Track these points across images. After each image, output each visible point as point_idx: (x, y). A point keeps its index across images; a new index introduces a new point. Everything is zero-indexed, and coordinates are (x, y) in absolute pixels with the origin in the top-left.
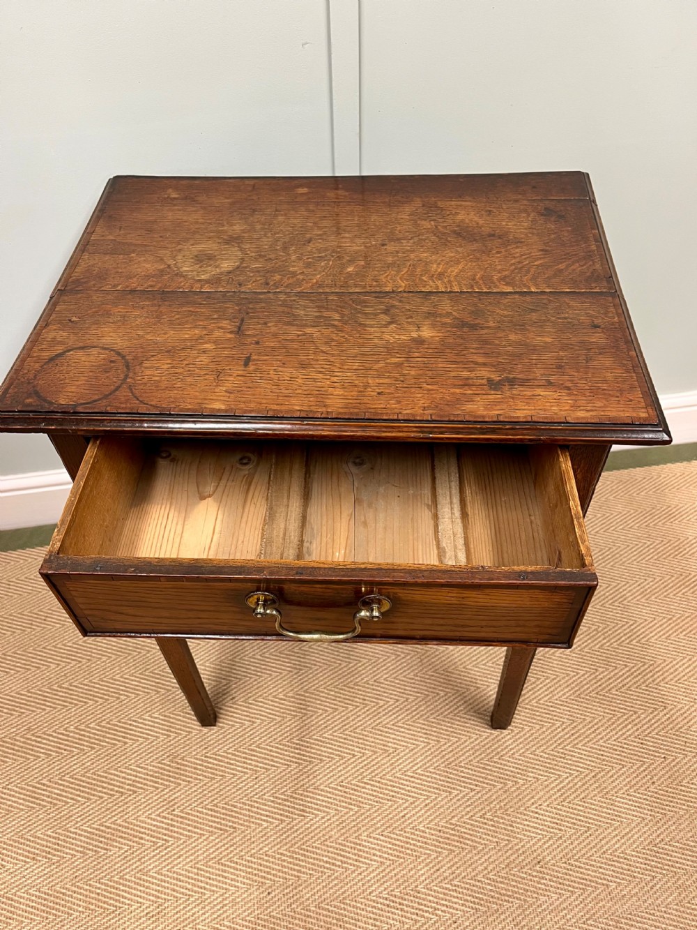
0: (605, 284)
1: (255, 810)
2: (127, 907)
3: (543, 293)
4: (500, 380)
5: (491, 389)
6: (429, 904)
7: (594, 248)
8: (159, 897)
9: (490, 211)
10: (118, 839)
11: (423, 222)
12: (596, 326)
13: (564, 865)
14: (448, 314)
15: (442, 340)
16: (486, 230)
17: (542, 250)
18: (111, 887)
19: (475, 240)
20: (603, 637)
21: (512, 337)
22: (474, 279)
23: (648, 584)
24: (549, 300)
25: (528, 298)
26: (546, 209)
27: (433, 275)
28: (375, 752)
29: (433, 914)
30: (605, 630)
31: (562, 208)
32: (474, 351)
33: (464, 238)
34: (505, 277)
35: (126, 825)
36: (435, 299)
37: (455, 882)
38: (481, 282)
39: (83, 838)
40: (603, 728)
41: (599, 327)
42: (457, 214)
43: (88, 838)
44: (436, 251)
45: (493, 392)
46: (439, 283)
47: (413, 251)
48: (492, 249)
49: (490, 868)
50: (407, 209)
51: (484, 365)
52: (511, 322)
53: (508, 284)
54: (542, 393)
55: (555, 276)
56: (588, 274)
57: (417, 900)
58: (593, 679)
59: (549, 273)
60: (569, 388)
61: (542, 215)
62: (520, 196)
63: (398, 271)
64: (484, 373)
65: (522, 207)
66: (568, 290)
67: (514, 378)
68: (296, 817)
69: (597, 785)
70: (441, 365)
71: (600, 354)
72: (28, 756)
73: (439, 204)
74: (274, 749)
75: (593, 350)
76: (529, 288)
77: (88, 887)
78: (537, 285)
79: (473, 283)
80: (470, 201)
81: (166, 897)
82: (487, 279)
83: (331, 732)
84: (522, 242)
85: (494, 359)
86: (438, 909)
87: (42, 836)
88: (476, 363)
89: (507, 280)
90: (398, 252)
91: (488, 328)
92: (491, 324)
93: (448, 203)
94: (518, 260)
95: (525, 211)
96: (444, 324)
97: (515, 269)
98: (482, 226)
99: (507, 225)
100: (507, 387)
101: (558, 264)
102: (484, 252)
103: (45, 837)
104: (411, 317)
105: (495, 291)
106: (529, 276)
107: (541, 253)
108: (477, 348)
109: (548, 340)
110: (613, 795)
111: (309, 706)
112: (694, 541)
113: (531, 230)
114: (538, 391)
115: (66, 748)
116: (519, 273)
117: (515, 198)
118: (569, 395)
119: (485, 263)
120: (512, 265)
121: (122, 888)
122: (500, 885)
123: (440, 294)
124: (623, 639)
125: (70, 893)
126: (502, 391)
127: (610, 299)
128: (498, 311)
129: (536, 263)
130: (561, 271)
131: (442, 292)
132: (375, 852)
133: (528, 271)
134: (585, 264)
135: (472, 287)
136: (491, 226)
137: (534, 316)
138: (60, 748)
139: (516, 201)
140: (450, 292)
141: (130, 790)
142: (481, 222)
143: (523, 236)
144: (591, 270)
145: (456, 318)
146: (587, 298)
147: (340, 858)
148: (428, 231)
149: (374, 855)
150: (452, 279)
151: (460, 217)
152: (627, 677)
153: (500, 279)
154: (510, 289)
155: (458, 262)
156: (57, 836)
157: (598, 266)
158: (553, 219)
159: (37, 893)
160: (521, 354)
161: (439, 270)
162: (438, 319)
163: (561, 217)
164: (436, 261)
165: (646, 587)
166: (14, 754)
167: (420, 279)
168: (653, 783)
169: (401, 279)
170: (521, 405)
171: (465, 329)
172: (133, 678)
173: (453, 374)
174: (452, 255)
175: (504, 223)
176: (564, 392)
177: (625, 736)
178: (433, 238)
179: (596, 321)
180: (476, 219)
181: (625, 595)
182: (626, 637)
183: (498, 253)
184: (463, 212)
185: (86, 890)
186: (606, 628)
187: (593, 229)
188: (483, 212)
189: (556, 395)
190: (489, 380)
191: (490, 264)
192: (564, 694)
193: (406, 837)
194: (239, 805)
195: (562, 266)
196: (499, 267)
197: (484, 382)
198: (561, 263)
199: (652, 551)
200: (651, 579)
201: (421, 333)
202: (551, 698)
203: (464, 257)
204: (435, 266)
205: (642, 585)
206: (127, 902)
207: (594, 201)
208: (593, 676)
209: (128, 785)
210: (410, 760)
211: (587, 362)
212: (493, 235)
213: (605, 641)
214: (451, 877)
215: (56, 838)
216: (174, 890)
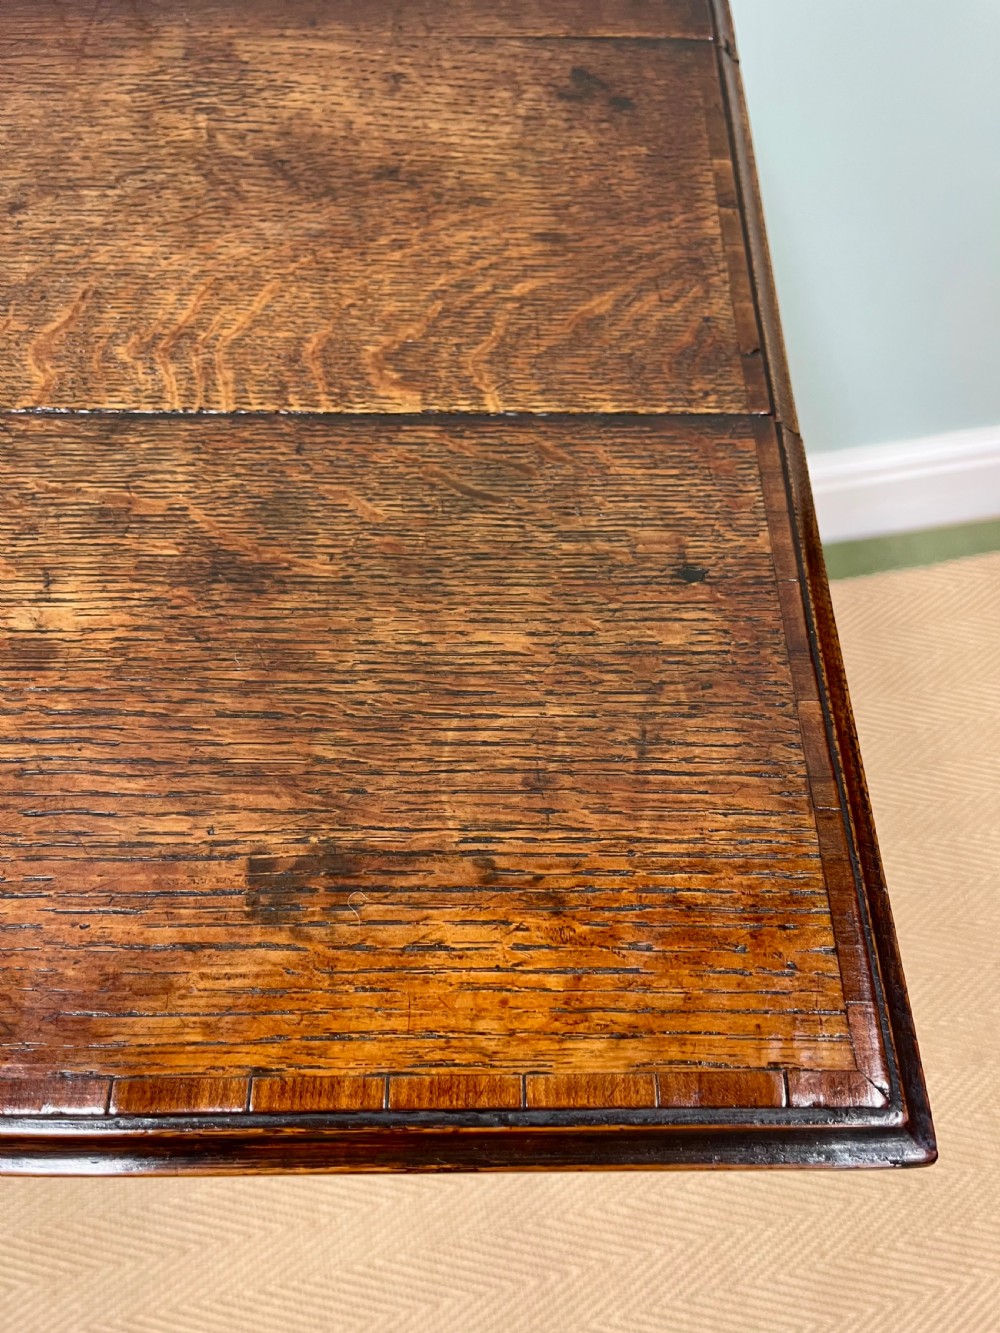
0: (737, 380)
3: (524, 420)
4: (300, 864)
5: (257, 914)
7: (711, 227)
9: (397, 77)
11: (172, 117)
12: (688, 573)
14: (175, 517)
15: (122, 648)
16: (374, 150)
17: (542, 237)
19: (330, 191)
21: (389, 628)
22: (293, 359)
24: (542, 451)
25: (469, 445)
26: (579, 73)
27: (158, 337)
31: (627, 72)
32: (230, 703)
33: (294, 182)
34: (405, 347)
36: (137, 442)
38: (317, 370)
41: (701, 576)
42: (287, 87)
44: (191, 233)
45: (257, 934)
46: (168, 374)
47: (105, 233)
48: (379, 229)
50: (133, 66)
51: (256, 775)
52: (393, 556)
53: (408, 381)
54: (454, 935)
55: (575, 343)
56: (687, 338)
59: (556, 332)
60: (556, 904)
61: (561, 96)
62: (500, 25)
63: (37, 320)
64: (244, 822)
65: (502, 65)
66: (609, 408)
67: (359, 849)
70: (86, 782)
71: (695, 709)
73: (245, 49)
75: (669, 694)
76: (478, 398)
78: (505, 385)
79: (287, 377)
80: (340, 38)
82: (340, 358)
84: (483, 202)
85: (298, 745)
88: (222, 768)
89: (411, 362)
90: (57, 238)
91: (305, 583)
92: (320, 567)
93: (266, 47)
94: (458, 275)
95: (510, 79)
96: (147, 567)
97: (445, 313)
98: (364, 135)
99: (443, 132)
100: (313, 907)
101: (590, 295)
102: (347, 242)
104: (33, 529)
105: (358, 410)
106: (487, 345)
107: (540, 247)
108: (245, 690)
109: (514, 640)
113: (517, 154)
114: (444, 926)
116: (452, 330)
117: (482, 29)
118: (558, 940)
119: (345, 288)
120: (436, 295)
123: (163, 425)
126: (296, 932)
127: (750, 444)
128: (356, 502)
129: (519, 289)
130: (593, 323)
131: (173, 416)
133: (484, 326)
134: (676, 298)
135: (281, 392)
136: (393, 134)
137: (479, 526)
139: (488, 41)
140: (200, 416)
142: (361, 121)
143: (487, 177)
144: (696, 322)
145: (196, 536)
146: (672, 441)
148: (179, 151)
150: (218, 357)
151: (296, 99)
153: (392, 357)
154: (408, 403)
155: (255, 282)
157: (719, 306)
158: (594, 110)
160: (405, 716)
161: (182, 317)
162: (129, 541)
163: (621, 103)
164: (179, 275)
167: (108, 358)
169: (37, 352)
170: (360, 1009)
171: (220, 591)
173: (119, 831)
174: (241, 250)
175: (435, 126)
176: (538, 925)
178: (195, 182)
179: (698, 548)
180: (348, 105)
183: (398, 245)
184: (313, 79)
187: (716, 153)
188: (374, 82)
189: (501, 946)
190: (258, 867)
191: (364, 293)
195: (602, 304)
196: (391, 307)
197: (233, 874)
198: (602, 289)
201: (49, 610)
203: (279, 261)
204: (172, 298)
207: (730, 49)
211: (642, 756)
212: (392, 173)
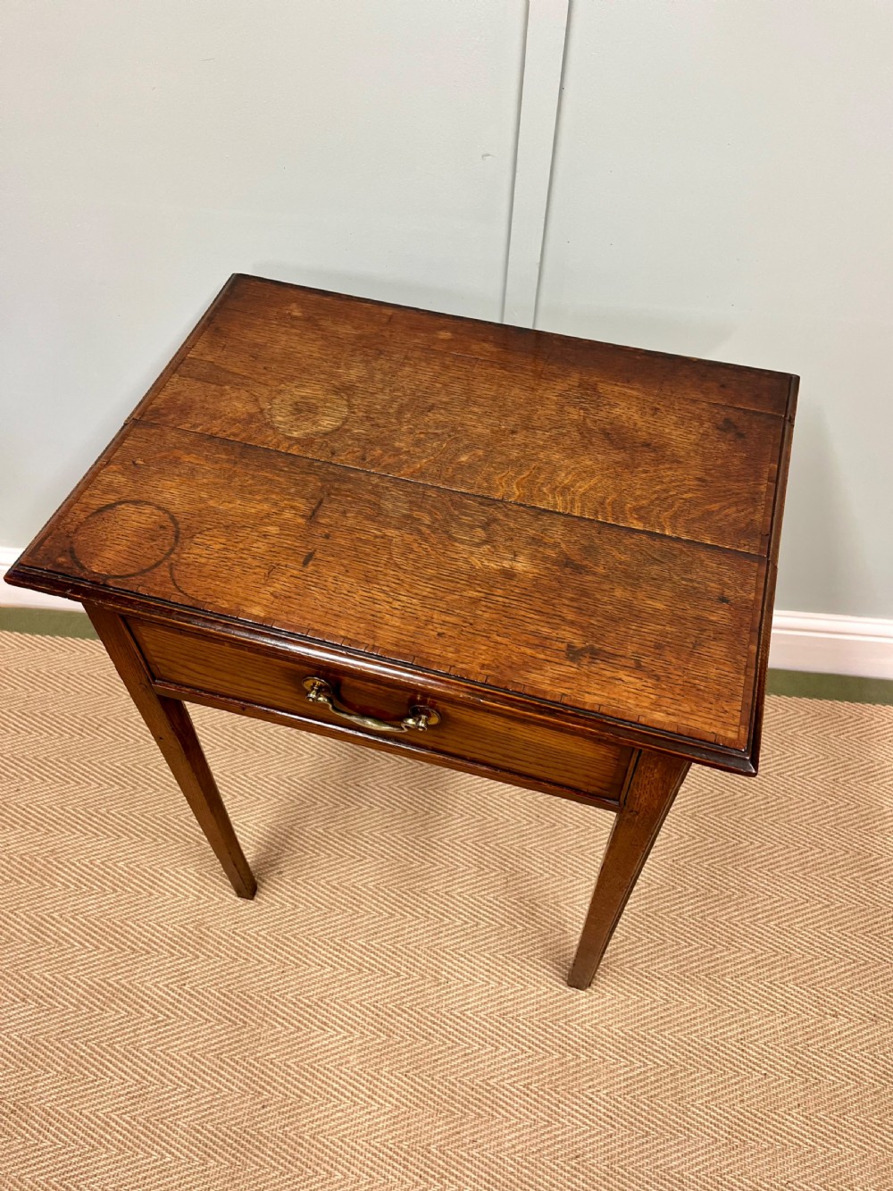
0: (758, 542)
1: (273, 1008)
2: (108, 1079)
3: (678, 540)
4: (583, 649)
5: (568, 658)
6: (438, 1169)
7: (763, 488)
8: (144, 1078)
9: (656, 409)
10: (118, 1001)
11: (572, 410)
12: (723, 600)
13: (605, 1168)
14: (556, 545)
15: (536, 579)
16: (643, 435)
17: (699, 479)
18: (97, 1053)
19: (624, 448)
20: (735, 907)
21: (618, 593)
22: (602, 504)
23: (813, 855)
24: (682, 551)
25: (657, 544)
26: (727, 421)
27: (557, 487)
28: (423, 977)
29: (438, 1181)
30: (741, 900)
31: (746, 424)
32: (567, 602)
33: (612, 442)
34: (642, 508)
35: (130, 987)
36: (546, 519)
37: (474, 1152)
38: (609, 509)
39: (80, 990)
40: (702, 1019)
41: (727, 601)
42: (616, 405)
44: (572, 453)
45: (568, 663)
46: (559, 500)
47: (543, 448)
48: (639, 465)
49: (518, 1148)
50: (560, 386)
51: (572, 623)
52: (625, 572)
53: (640, 519)
54: (624, 678)
55: (702, 518)
56: (743, 525)
58: (708, 956)
59: (695, 513)
60: (658, 678)
61: (718, 428)
62: (700, 396)
63: (519, 473)
64: (568, 635)
65: (697, 412)
66: (709, 542)
67: (600, 650)
68: (315, 1028)
69: (673, 1085)
70: (523, 613)
71: (715, 639)
72: (45, 882)
73: (602, 388)
74: (311, 944)
75: (706, 633)
76: (663, 529)
77: (72, 1047)
78: (674, 528)
79: (599, 509)
80: (638, 390)
81: (152, 1080)
82: (618, 507)
83: (379, 940)
84: (679, 462)
85: (586, 618)
86: (446, 1177)
87: (39, 977)
88: (564, 619)
89: (642, 512)
90: (526, 446)
91: (595, 574)
92: (600, 570)
93: (609, 388)
94: (665, 486)
95: (699, 418)
96: (545, 559)
97: (657, 499)
98: (640, 430)
99: (669, 434)
100: (585, 661)
101: (711, 503)
102: (627, 467)
103: (42, 979)
104: (512, 539)
105: (622, 525)
106: (670, 513)
107: (696, 483)
108: (572, 600)
109: (659, 605)
110: (688, 1103)
111: (362, 903)
112: (890, 814)
113: (696, 447)
114: (622, 674)
115: (87, 883)
116: (659, 505)
117: (693, 396)
118: (655, 687)
119: (624, 483)
120: (655, 492)
121: (108, 1057)
122: (524, 1170)
123: (555, 516)
124: (760, 916)
125: (52, 1048)
126: (579, 664)
127: (756, 565)
128: (615, 553)
129: (685, 496)
130: (710, 513)
131: (559, 513)
132: (393, 1093)
133: (672, 506)
134: (743, 511)
135: (596, 513)
136: (650, 431)
137: (655, 570)
138: (80, 881)
139: (694, 401)
140: (568, 515)
141: (144, 949)
142: (640, 424)
143: (683, 453)
144: (748, 520)
145: (562, 552)
146: (728, 558)
147: (351, 1088)
148: (572, 422)
149: (391, 1096)
150: (577, 498)
151: (617, 411)
152: (750, 965)
153: (636, 509)
154: (639, 526)
155: (592, 474)
156: (54, 980)
157: (758, 517)
158: (729, 436)
159: (18, 1039)
160: (621, 619)
161: (566, 482)
162: (541, 549)
163: (740, 435)
164: (567, 467)
165: (810, 858)
166: (30, 876)
167: (540, 490)
168: (742, 1101)
169: (518, 484)
170: (594, 687)
171: (568, 570)
172: (176, 821)
173: (532, 628)
174: (590, 463)
175: (667, 430)
176: (650, 682)
177: (724, 1036)
178: (575, 435)
179: (728, 593)
180: (636, 417)
181: (779, 862)
182: (765, 914)
183: (646, 472)
184: (624, 404)
185: (70, 1049)
186: (742, 897)
187: (772, 461)
188: (647, 410)
189: (639, 684)
190: (570, 646)
191: (630, 486)
192: (666, 966)
193: (433, 1086)
194: (256, 998)
195: (715, 507)
196: (638, 493)
197: (563, 646)
198: (716, 502)
199: (831, 813)
200: (818, 850)
201: (515, 563)
202: (648, 967)
203: (602, 469)
204: (563, 475)
205: (805, 855)
206: (111, 1074)
207: (792, 420)
208: (709, 952)
209: (143, 942)
210: (461, 997)
211: (694, 648)
212: (648, 445)
213: (736, 913)
214: (471, 1145)
215: (51, 983)
216: (163, 1075)
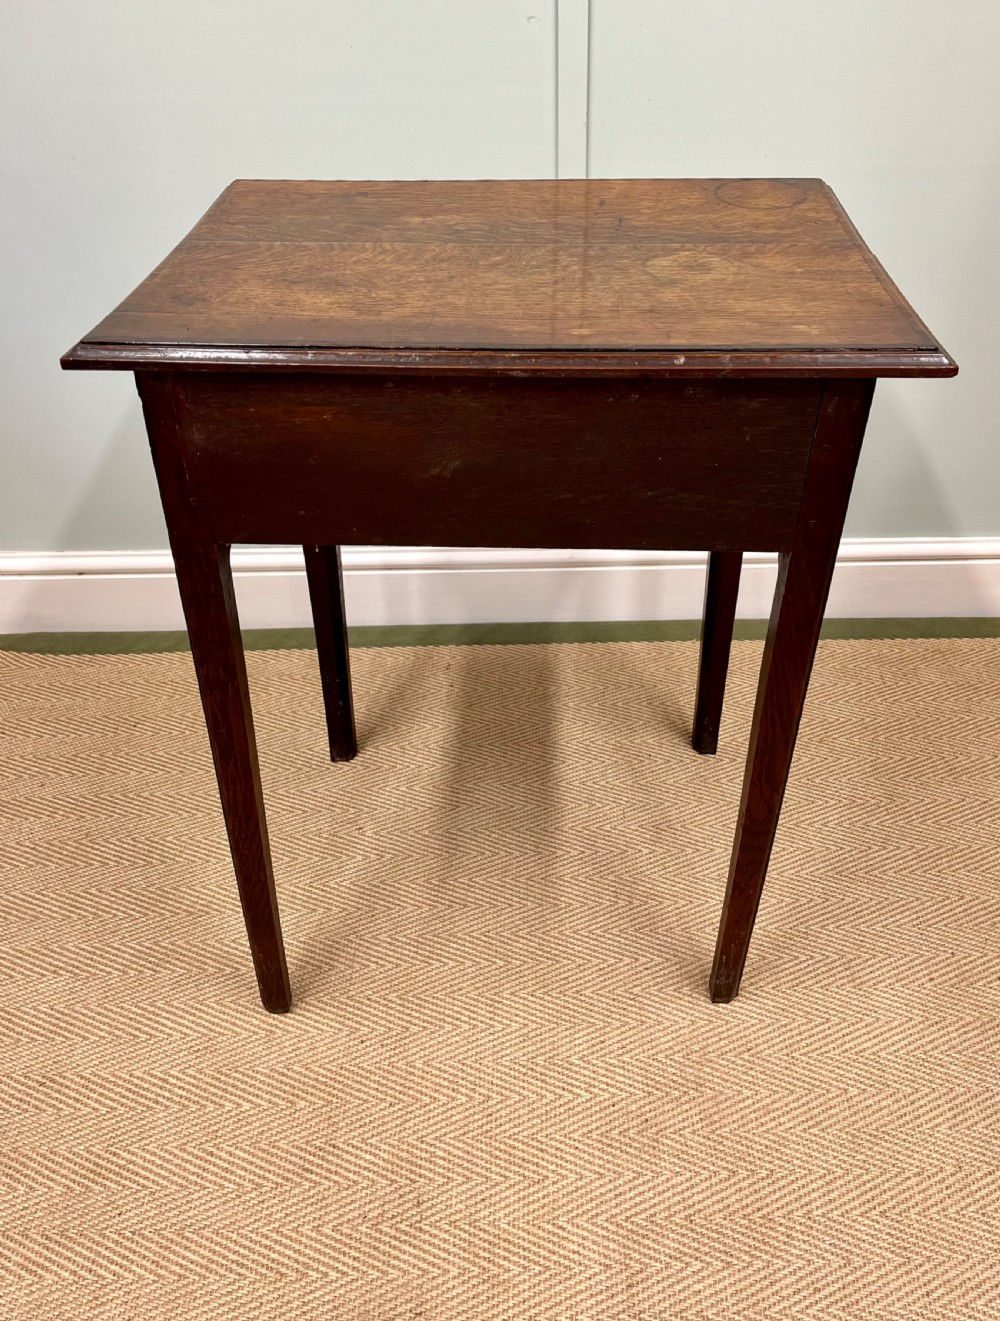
1: (364, 949)
2: (165, 1036)
6: (583, 1079)
8: (211, 1030)
10: (173, 961)
13: (786, 1058)
18: (150, 1012)
29: (586, 1091)
35: (189, 947)
37: (625, 1058)
39: (127, 956)
40: (868, 912)
43: (133, 955)
49: (676, 1049)
57: (566, 1072)
58: (864, 857)
68: (418, 962)
69: (848, 973)
72: (78, 862)
74: (404, 888)
77: (119, 1010)
81: (222, 1031)
83: (484, 877)
86: (595, 1087)
87: (73, 949)
103: (77, 950)
110: (870, 987)
111: (460, 846)
115: (129, 858)
121: (164, 1014)
122: (687, 1069)
125: (93, 1014)
132: (518, 1012)
138: (121, 858)
141: (203, 911)
147: (468, 1013)
149: (516, 1015)
152: (913, 859)
156: (93, 950)
159: (49, 1011)
166: (60, 859)
168: (931, 980)
177: (898, 923)
185: (116, 1013)
192: (817, 869)
193: (566, 1001)
194: (343, 941)
202: (799, 871)
206: (167, 1030)
208: (864, 853)
209: (201, 905)
210: (586, 919)
214: (620, 1052)
215: (90, 952)
216: (234, 1024)
